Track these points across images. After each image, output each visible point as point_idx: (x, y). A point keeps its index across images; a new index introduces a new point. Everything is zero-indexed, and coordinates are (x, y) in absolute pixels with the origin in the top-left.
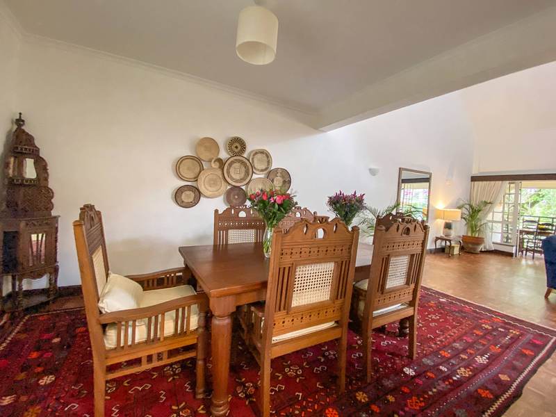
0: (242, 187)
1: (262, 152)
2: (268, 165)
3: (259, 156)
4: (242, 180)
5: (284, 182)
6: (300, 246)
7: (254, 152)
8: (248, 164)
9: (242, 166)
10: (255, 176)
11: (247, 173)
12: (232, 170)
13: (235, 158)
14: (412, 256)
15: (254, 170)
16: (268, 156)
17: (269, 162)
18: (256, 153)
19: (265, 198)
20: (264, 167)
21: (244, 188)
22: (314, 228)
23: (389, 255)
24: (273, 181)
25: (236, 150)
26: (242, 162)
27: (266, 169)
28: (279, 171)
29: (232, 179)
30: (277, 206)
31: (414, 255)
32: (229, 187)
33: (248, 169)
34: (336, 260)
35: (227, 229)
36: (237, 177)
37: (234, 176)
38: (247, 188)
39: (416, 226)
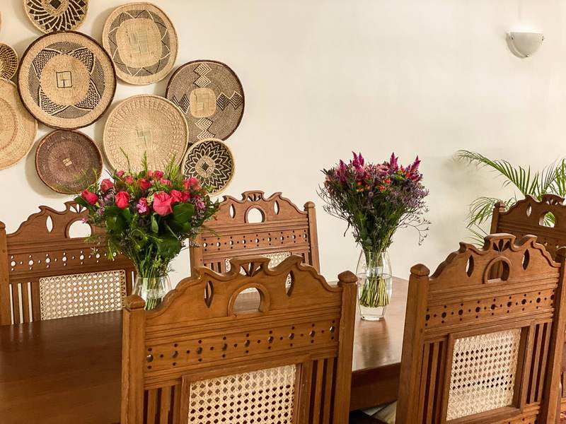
0: (82, 131)
1: (142, 13)
2: (166, 51)
3: (134, 24)
4: (82, 107)
5: (223, 103)
6: (197, 336)
7: (114, 17)
8: (98, 54)
9: (80, 64)
10: (123, 92)
11: (96, 85)
12: (46, 79)
13: (54, 39)
14: (525, 330)
15: (119, 73)
16: (162, 22)
17: (167, 43)
18: (123, 17)
19: (121, 202)
20: (151, 61)
21: (90, 132)
22: (230, 288)
23: (447, 336)
24: (183, 103)
25: (55, 13)
26: (79, 52)
27: (159, 66)
28: (204, 70)
29: (49, 106)
30: (155, 224)
31: (528, 328)
32: (41, 133)
33: (100, 71)
34: (301, 359)
35: (34, 277)
36: (65, 98)
37: (55, 96)
38: (100, 133)
39: (527, 254)
